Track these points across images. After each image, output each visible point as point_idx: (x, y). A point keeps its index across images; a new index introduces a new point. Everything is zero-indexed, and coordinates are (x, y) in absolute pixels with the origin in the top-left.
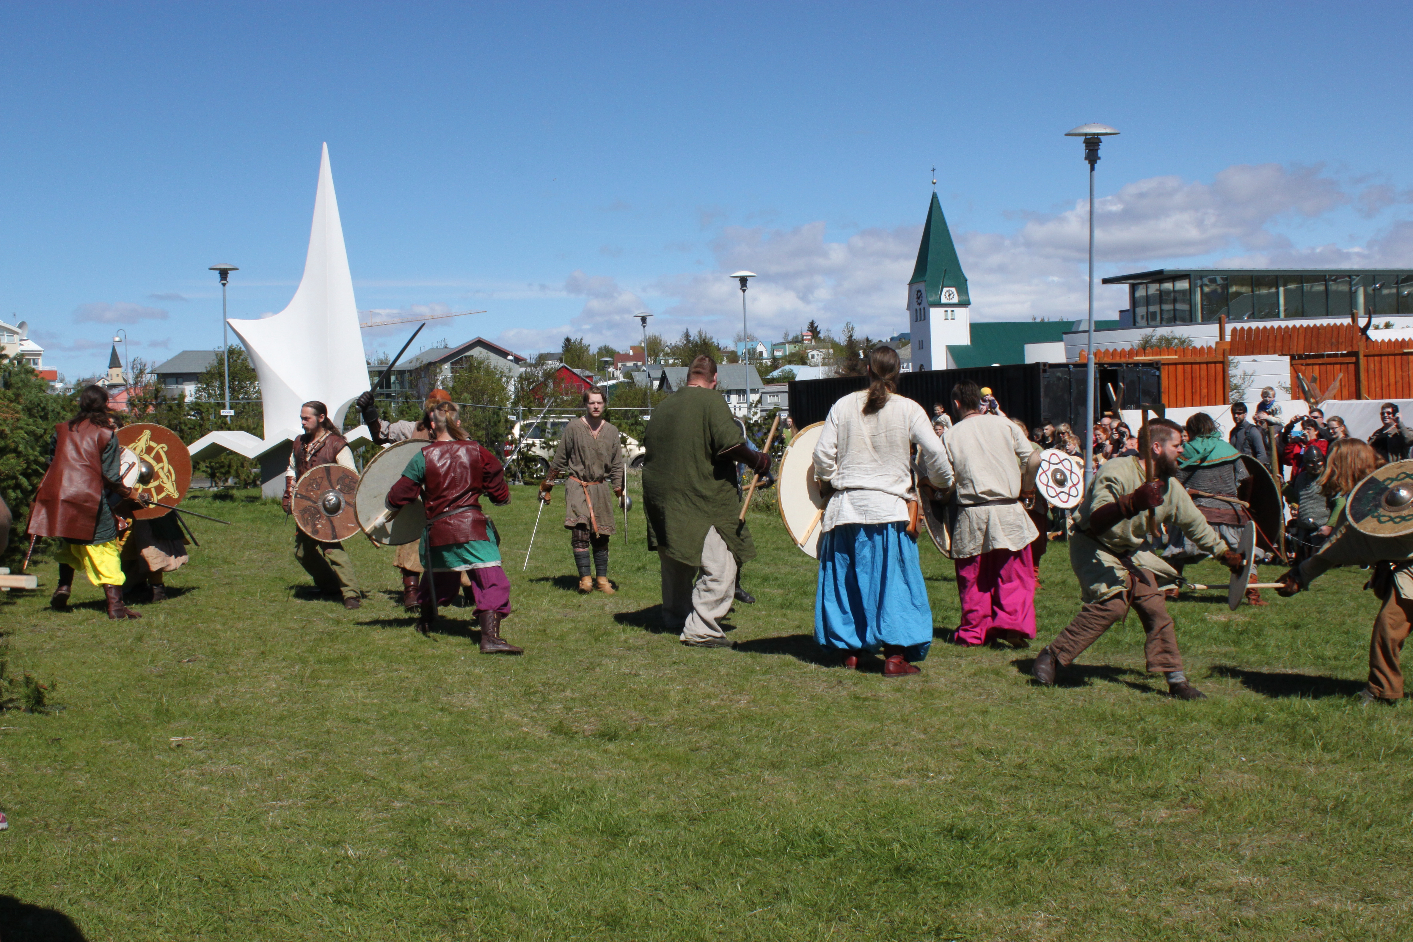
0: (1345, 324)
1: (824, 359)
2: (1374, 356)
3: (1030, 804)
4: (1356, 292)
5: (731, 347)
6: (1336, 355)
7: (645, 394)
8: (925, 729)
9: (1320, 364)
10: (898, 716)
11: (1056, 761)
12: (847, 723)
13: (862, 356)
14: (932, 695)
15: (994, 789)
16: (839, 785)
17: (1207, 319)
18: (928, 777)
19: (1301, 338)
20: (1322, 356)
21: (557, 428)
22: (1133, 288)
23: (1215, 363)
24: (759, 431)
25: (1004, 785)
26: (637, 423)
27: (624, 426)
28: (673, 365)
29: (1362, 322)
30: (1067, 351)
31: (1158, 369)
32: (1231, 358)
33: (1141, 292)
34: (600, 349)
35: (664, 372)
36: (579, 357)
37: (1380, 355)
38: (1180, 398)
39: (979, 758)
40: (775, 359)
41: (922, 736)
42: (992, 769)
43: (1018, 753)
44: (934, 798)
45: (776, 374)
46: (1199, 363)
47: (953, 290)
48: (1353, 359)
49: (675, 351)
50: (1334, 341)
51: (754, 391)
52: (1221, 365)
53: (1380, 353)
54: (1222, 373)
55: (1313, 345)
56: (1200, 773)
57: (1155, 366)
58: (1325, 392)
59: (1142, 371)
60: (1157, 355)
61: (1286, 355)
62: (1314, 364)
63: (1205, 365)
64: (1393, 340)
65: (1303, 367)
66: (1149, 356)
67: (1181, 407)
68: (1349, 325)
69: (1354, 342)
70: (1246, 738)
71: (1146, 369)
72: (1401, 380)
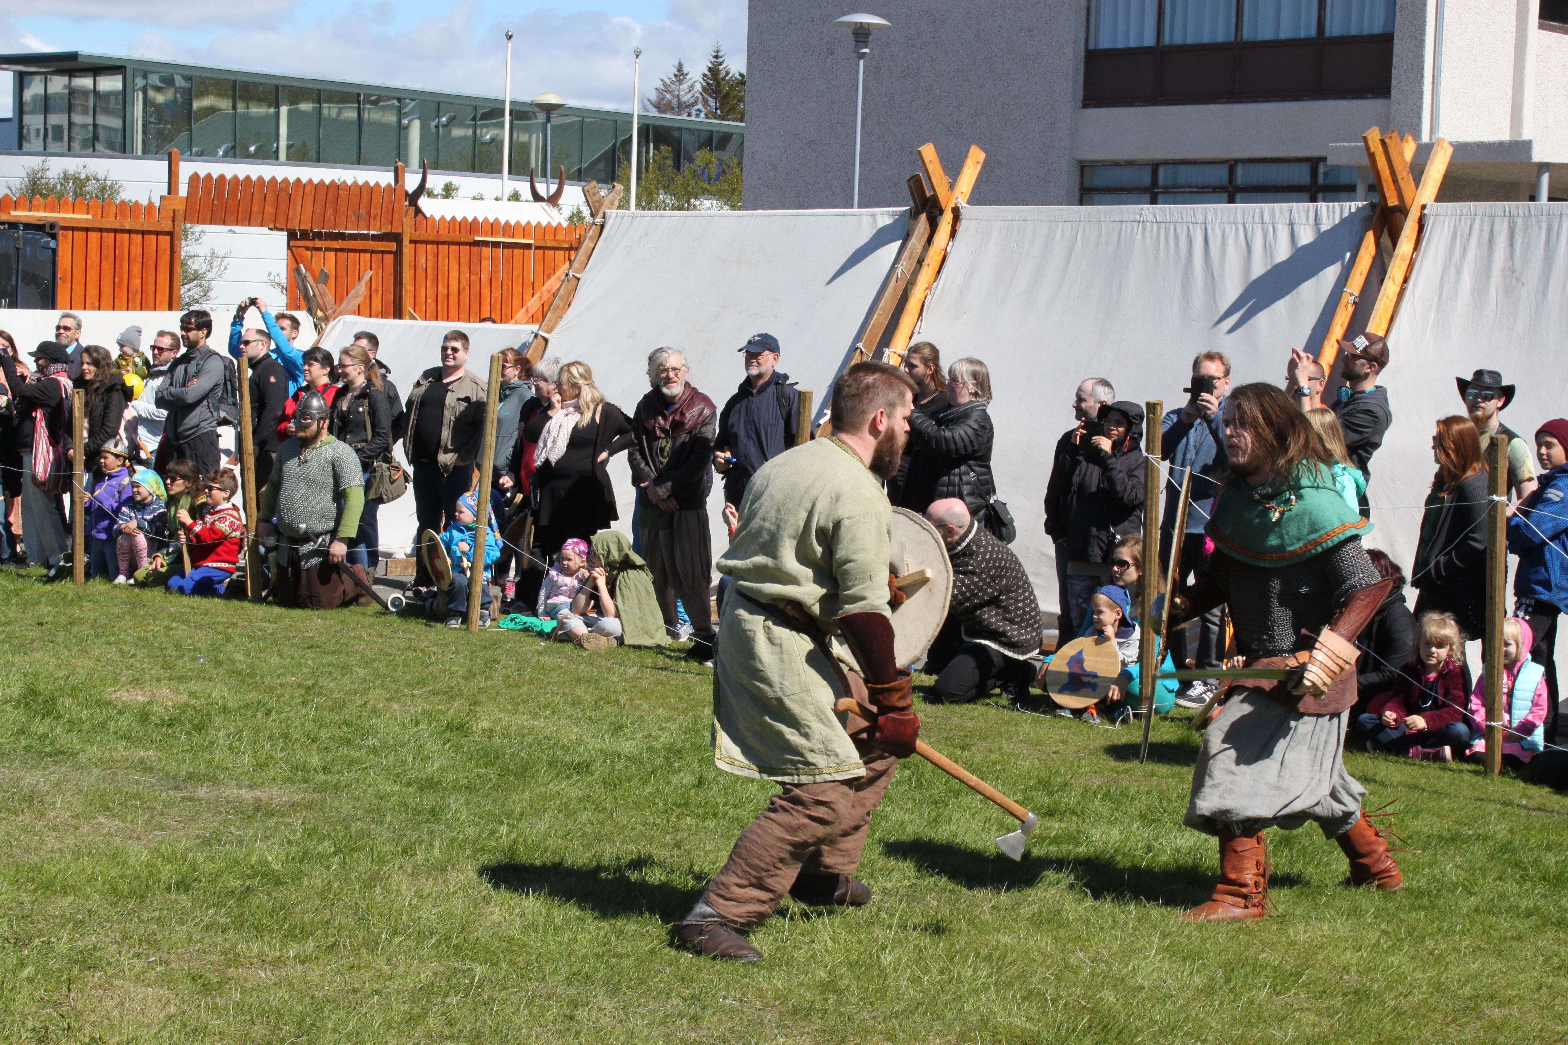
0: (383, 185)
2: (426, 243)
4: (407, 127)
6: (365, 237)
9: (336, 250)
17: (149, 151)
19: (309, 200)
20: (342, 237)
22: (22, 81)
23: (158, 233)
29: (411, 182)
31: (54, 236)
32: (186, 226)
33: (35, 89)
37: (437, 243)
38: (93, 291)
46: (130, 232)
48: (393, 246)
50: (362, 211)
52: (168, 237)
53: (436, 239)
54: (168, 252)
55: (328, 216)
56: (69, 990)
57: (48, 230)
58: (342, 300)
59: (24, 238)
60: (53, 211)
61: (282, 230)
62: (327, 249)
63: (140, 236)
64: (459, 219)
65: (309, 253)
66: (38, 211)
67: (94, 308)
68: (389, 185)
69: (396, 216)
70: (158, 920)
71: (31, 234)
72: (467, 288)
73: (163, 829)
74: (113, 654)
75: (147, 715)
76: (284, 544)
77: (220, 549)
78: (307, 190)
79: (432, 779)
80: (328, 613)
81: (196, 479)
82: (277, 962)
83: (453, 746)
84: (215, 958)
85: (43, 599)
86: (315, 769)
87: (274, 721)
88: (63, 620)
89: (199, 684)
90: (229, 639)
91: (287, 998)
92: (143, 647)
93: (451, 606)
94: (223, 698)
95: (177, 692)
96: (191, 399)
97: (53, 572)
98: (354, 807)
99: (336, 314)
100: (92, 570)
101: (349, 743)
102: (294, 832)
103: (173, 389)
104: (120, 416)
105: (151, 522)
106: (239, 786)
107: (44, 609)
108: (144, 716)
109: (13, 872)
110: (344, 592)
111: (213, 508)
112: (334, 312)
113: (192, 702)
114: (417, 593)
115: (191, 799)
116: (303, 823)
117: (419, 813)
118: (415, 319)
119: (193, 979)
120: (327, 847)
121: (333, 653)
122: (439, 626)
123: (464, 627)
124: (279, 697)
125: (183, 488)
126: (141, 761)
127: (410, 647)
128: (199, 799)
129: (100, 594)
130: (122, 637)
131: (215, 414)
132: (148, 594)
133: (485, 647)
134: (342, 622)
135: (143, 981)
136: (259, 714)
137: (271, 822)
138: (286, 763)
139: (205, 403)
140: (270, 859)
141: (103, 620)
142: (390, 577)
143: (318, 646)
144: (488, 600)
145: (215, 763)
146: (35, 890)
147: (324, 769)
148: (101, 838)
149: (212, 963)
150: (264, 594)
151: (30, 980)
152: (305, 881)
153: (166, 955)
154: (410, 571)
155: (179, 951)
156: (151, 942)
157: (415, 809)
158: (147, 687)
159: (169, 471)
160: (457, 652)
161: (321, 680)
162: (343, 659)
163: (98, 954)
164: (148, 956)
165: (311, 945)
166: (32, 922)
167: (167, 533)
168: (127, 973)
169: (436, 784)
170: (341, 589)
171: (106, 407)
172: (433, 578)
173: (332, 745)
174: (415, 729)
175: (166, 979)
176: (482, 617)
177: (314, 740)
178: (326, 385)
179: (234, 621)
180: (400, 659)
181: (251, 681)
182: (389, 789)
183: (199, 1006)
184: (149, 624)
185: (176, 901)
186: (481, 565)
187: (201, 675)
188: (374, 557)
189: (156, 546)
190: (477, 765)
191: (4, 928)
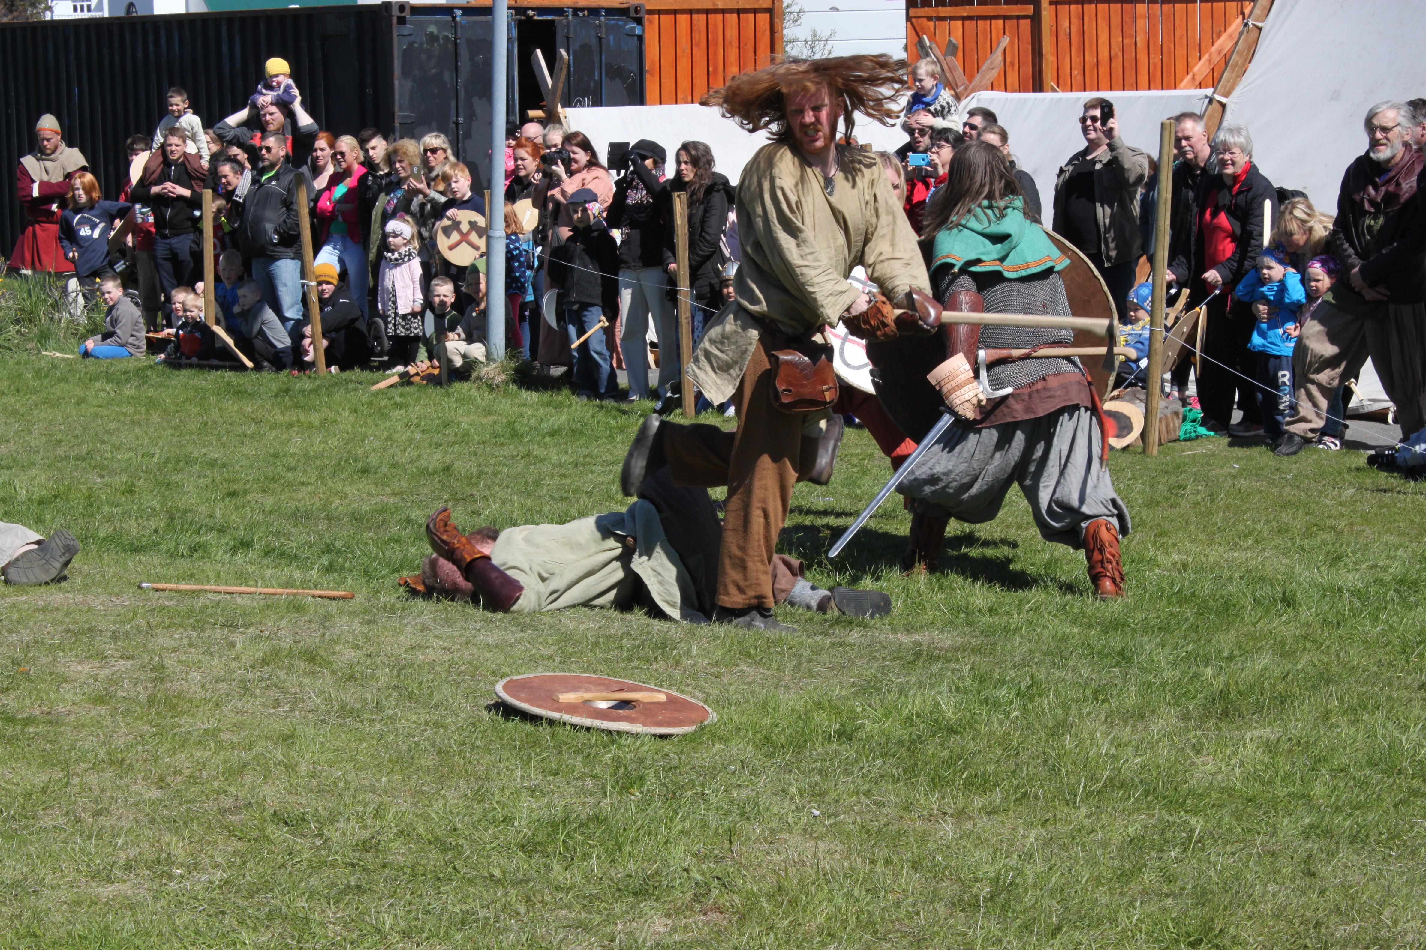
2: (1069, 3)
3: (389, 921)
8: (161, 779)
9: (964, 19)
10: (102, 754)
11: (439, 832)
14: (174, 707)
15: (312, 894)
18: (171, 877)
23: (755, 11)
25: (334, 885)
31: (639, 21)
38: (684, 84)
39: (278, 833)
41: (156, 794)
42: (307, 855)
43: (361, 818)
44: (186, 919)
46: (722, 11)
48: (1029, 10)
52: (768, 15)
54: (768, 33)
56: (731, 843)
57: (632, 14)
58: (973, 74)
59: (606, 25)
62: (952, 18)
63: (735, 16)
65: (931, 24)
70: (821, 771)
71: (612, 22)
72: (1120, 54)
73: (813, 677)
82: (960, 814)
84: (888, 809)
86: (980, 611)
97: (659, 405)
98: (1030, 650)
99: (969, 93)
102: (963, 678)
106: (894, 630)
112: (966, 89)
115: (841, 644)
116: (972, 668)
117: (1107, 656)
118: (1058, 91)
135: (810, 833)
137: (936, 668)
138: (946, 605)
140: (941, 707)
147: (990, 610)
148: (745, 687)
149: (885, 815)
151: (687, 833)
152: (983, 729)
153: (833, 808)
155: (848, 802)
156: (815, 793)
157: (1101, 652)
164: (813, 808)
165: (997, 796)
168: (792, 826)
175: (837, 831)
185: (838, 752)
191: (651, 778)
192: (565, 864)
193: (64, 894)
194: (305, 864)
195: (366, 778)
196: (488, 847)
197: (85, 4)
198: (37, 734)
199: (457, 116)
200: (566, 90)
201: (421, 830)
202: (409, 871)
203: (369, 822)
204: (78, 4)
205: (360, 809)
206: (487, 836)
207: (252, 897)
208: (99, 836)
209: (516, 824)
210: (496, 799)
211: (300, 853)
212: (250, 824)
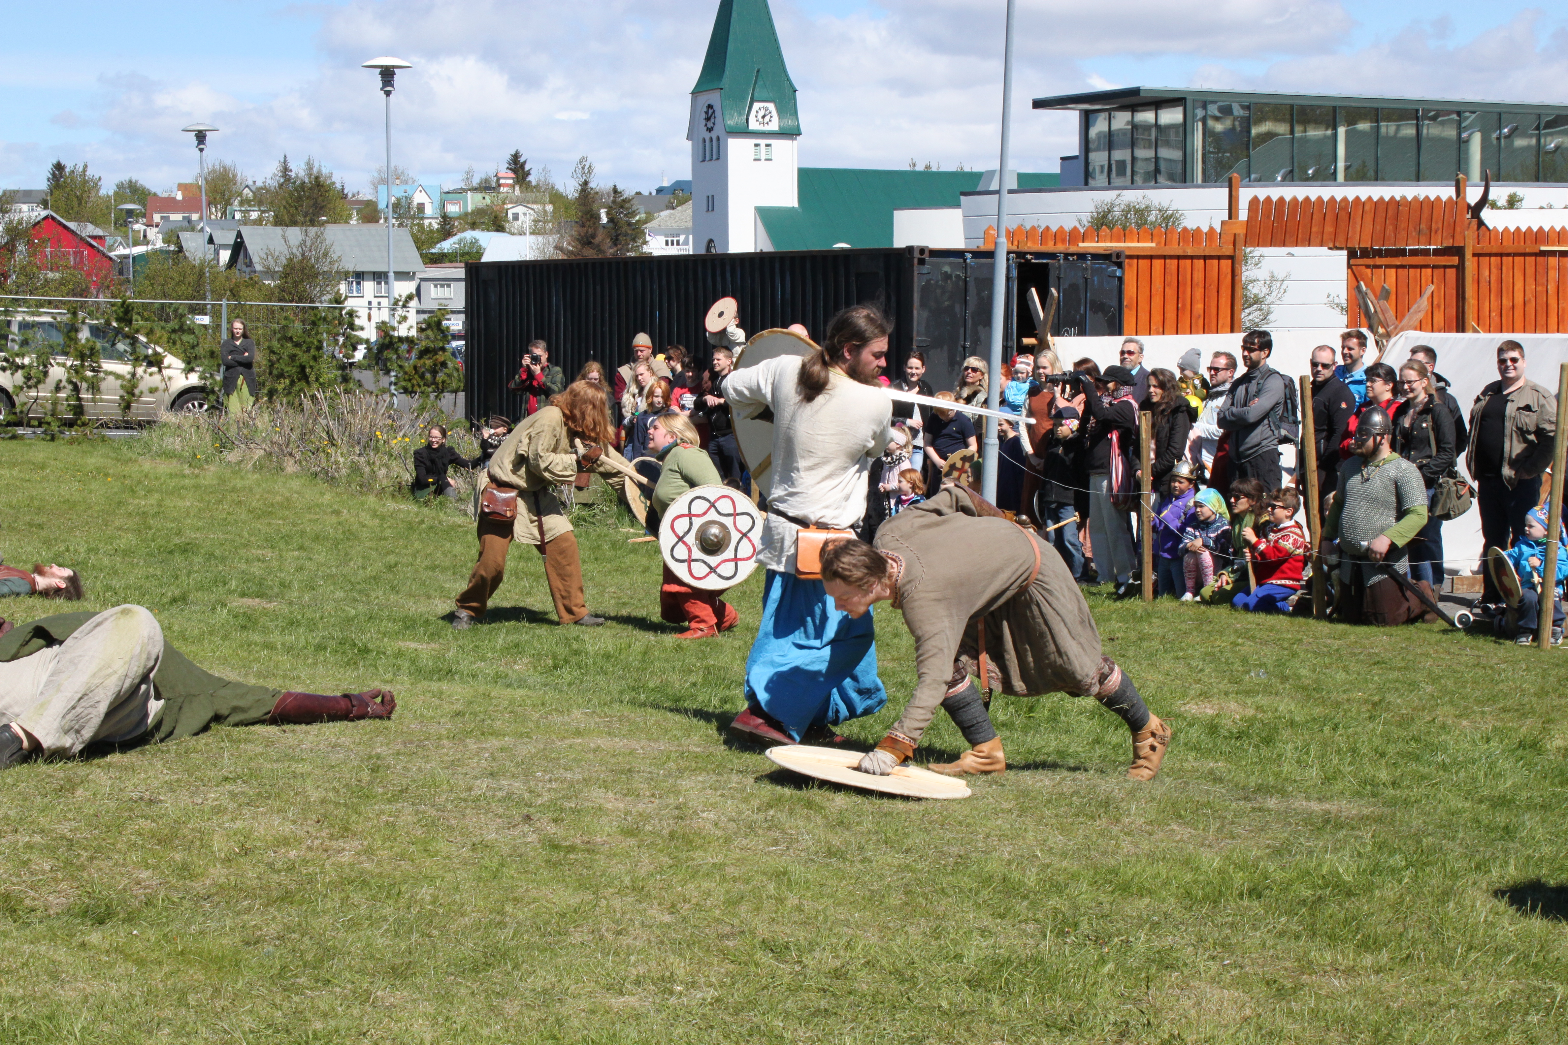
0: (1444, 198)
1: (536, 221)
2: (1490, 255)
4: (1467, 141)
5: (366, 194)
6: (1426, 253)
7: (201, 274)
8: (673, 906)
9: (1397, 267)
10: (627, 881)
11: (900, 965)
12: (533, 893)
13: (604, 219)
14: (690, 842)
15: (787, 1015)
16: (511, 1008)
17: (1208, 180)
18: (672, 993)
19: (1369, 218)
20: (1402, 253)
21: (30, 333)
22: (1087, 120)
23: (1219, 258)
24: (409, 351)
25: (806, 1007)
26: (182, 329)
27: (158, 333)
28: (258, 222)
29: (1473, 195)
30: (967, 226)
31: (1120, 265)
32: (1248, 250)
33: (1100, 126)
34: (120, 186)
35: (239, 235)
36: (80, 199)
37: (1501, 255)
38: (1157, 317)
39: (766, 959)
40: (446, 218)
41: (667, 918)
42: (787, 979)
43: (834, 949)
45: (447, 246)
46: (1192, 258)
47: (771, 106)
48: (1455, 260)
49: (261, 197)
50: (1423, 226)
51: (403, 276)
52: (1230, 261)
53: (1500, 251)
54: (1230, 276)
55: (1388, 232)
56: (1148, 988)
57: (1114, 259)
58: (1403, 316)
59: (1092, 268)
60: (1119, 241)
61: (1342, 249)
62: (1387, 266)
63: (1202, 261)
64: (1524, 229)
65: (1369, 271)
66: (1105, 241)
67: (1158, 333)
68: (1450, 198)
69: (1458, 229)
70: (1232, 926)
71: (1098, 264)
72: (1533, 299)
73: (1234, 838)
74: (1181, 669)
75: (1216, 727)
76: (1347, 561)
77: (1285, 567)
78: (1367, 208)
79: (1504, 797)
80: (1393, 630)
81: (1260, 497)
82: (1350, 971)
83: (1526, 764)
84: (1288, 964)
85: (1114, 616)
86: (1384, 784)
87: (1341, 735)
88: (1133, 635)
89: (1265, 699)
90: (1294, 655)
91: (1361, 1006)
92: (1211, 662)
93: (1521, 623)
94: (1290, 712)
95: (1245, 705)
96: (1252, 417)
97: (1122, 590)
98: (1425, 822)
99: (1398, 330)
100: (1159, 589)
101: (1418, 759)
102: (1364, 845)
103: (1234, 409)
104: (1185, 436)
105: (1217, 540)
106: (1308, 799)
107: (1115, 625)
108: (1213, 728)
109: (1091, 873)
110: (1409, 609)
111: (1276, 526)
112: (1396, 328)
113: (1260, 716)
114: (1486, 610)
115: (1260, 809)
116: (1373, 836)
117: (1492, 830)
118: (1478, 332)
119: (1268, 983)
120: (1398, 860)
121: (1400, 669)
122: (1509, 643)
123: (1535, 644)
124: (1345, 712)
125: (1247, 506)
126: (1211, 772)
127: (1478, 664)
128: (1269, 810)
129: (1168, 611)
130: (1190, 651)
131: (1276, 432)
132: (1214, 611)
133: (1557, 665)
134: (1408, 639)
135: (1219, 983)
136: (1326, 729)
137: (1341, 834)
138: (1354, 777)
139: (1266, 421)
140: (1341, 871)
141: (1171, 636)
142: (1456, 594)
143: (1383, 663)
144: (1561, 616)
145: (1283, 776)
146: (1113, 892)
147: (1393, 783)
148: (1174, 844)
149: (1286, 970)
150: (1328, 611)
151: (1111, 976)
152: (1377, 893)
153: (1240, 959)
154: (1477, 588)
155: (1253, 955)
156: (1225, 945)
157: (1488, 826)
158: (1215, 701)
159: (1233, 490)
160: (1527, 669)
161: (1388, 696)
162: (1411, 675)
163: (1174, 955)
164: (1223, 959)
165: (1384, 957)
166: (1111, 922)
167: (1231, 550)
168: (1203, 975)
169: (1510, 802)
170: (1406, 605)
171: (1172, 429)
172: (1502, 594)
173: (1401, 762)
174: (1486, 746)
175: (1241, 982)
176: (1554, 634)
177: (1383, 755)
178: (1388, 401)
179: (1299, 637)
180: (1468, 676)
181: (1317, 696)
182: (1460, 805)
183: (1274, 1009)
184: (1216, 640)
185: (1249, 908)
186: (1552, 580)
187: (1267, 690)
188: (1439, 572)
189: (1221, 563)
190: (1552, 784)
191: (1084, 926)
192: (1003, 999)
193: (584, 1004)
194: (784, 986)
195: (842, 913)
196: (940, 980)
197: (675, 239)
198: (576, 860)
199: (965, 341)
200: (1056, 321)
201: (884, 962)
202: (870, 998)
203: (842, 953)
204: (670, 239)
205: (834, 940)
206: (939, 971)
207: (737, 1014)
208: (616, 953)
209: (965, 960)
210: (951, 936)
211: (781, 976)
212: (742, 949)
